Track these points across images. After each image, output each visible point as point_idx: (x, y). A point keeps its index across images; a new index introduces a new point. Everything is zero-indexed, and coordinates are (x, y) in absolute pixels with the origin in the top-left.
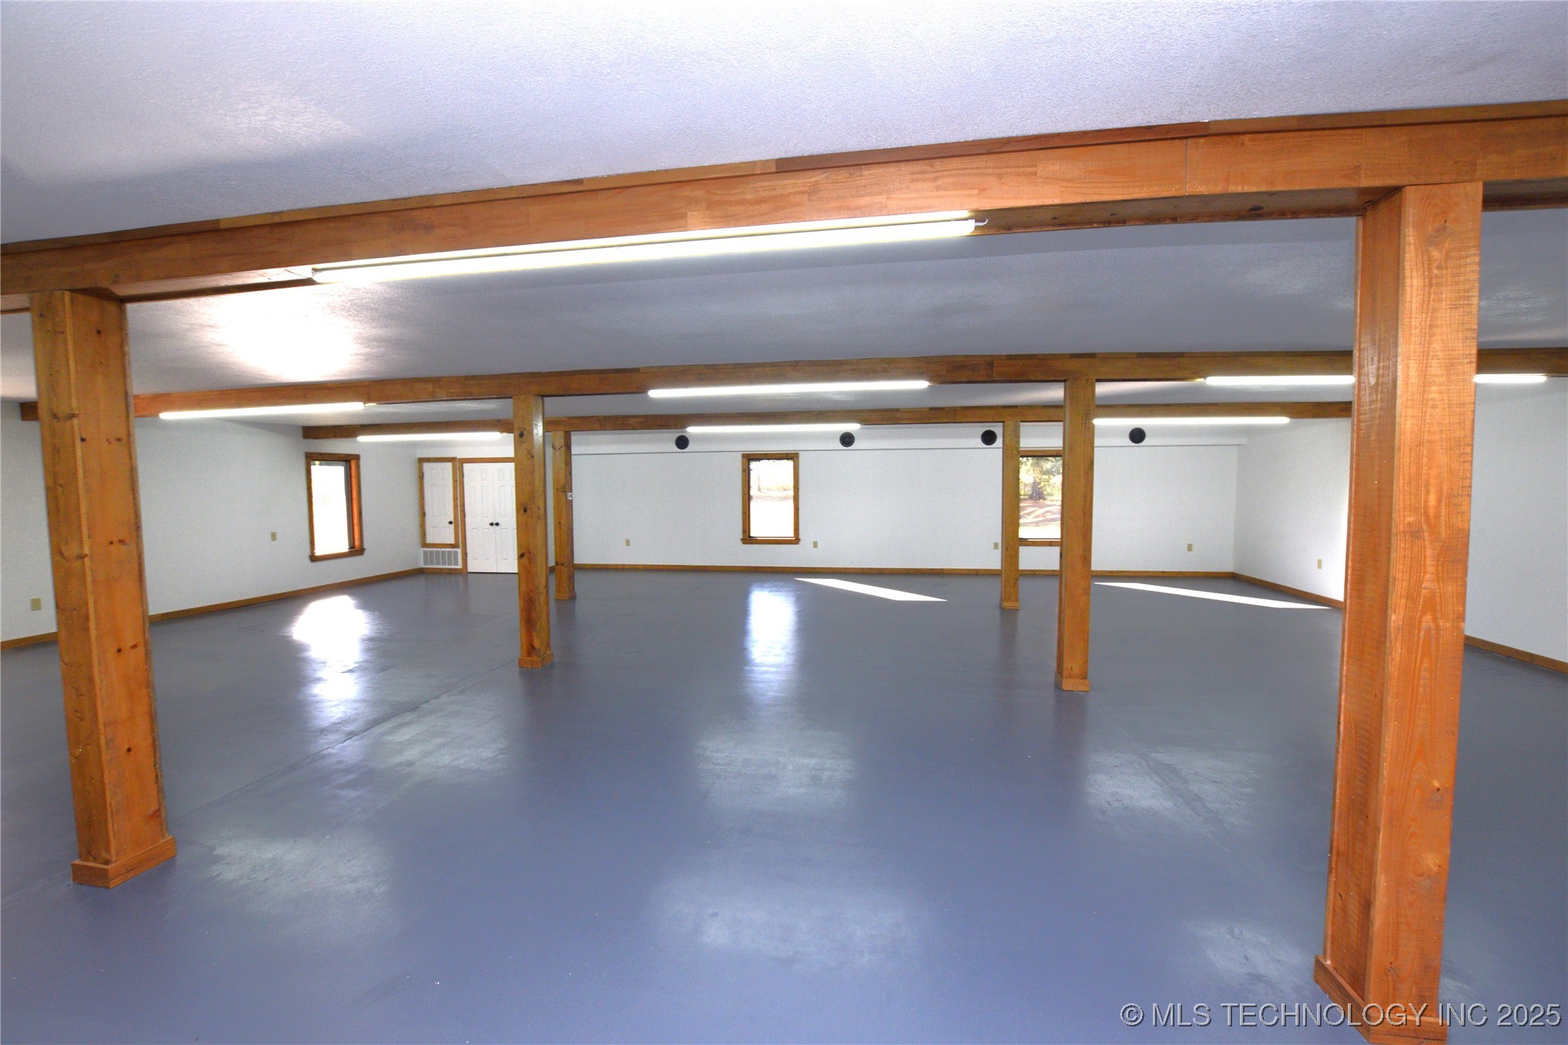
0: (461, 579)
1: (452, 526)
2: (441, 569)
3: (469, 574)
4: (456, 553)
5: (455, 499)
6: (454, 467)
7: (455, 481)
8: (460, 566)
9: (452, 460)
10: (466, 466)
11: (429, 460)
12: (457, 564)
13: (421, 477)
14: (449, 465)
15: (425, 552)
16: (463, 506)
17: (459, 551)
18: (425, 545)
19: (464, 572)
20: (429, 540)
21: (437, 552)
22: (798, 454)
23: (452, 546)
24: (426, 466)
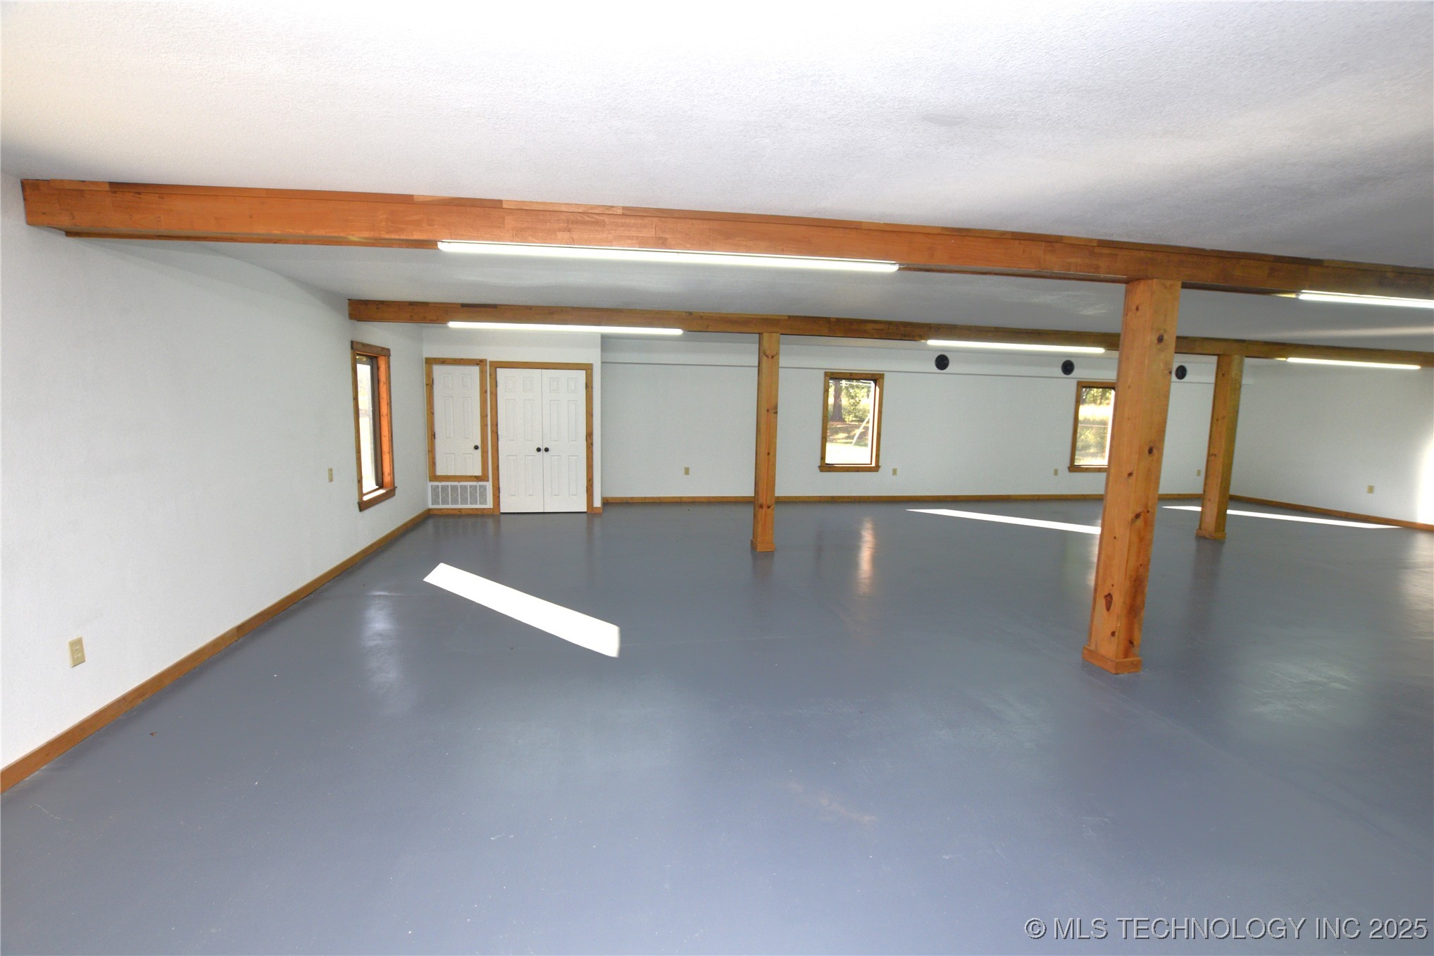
0: (490, 523)
1: (479, 451)
2: (460, 510)
3: (502, 516)
4: (484, 488)
5: (483, 417)
6: (482, 373)
7: (483, 392)
8: (489, 504)
9: (480, 363)
10: (501, 373)
11: (443, 362)
12: (484, 502)
13: (430, 385)
14: (476, 369)
15: (435, 489)
16: (495, 425)
17: (489, 485)
18: (434, 477)
19: (495, 515)
20: (440, 471)
21: (454, 488)
22: (883, 374)
23: (477, 478)
24: (438, 370)
